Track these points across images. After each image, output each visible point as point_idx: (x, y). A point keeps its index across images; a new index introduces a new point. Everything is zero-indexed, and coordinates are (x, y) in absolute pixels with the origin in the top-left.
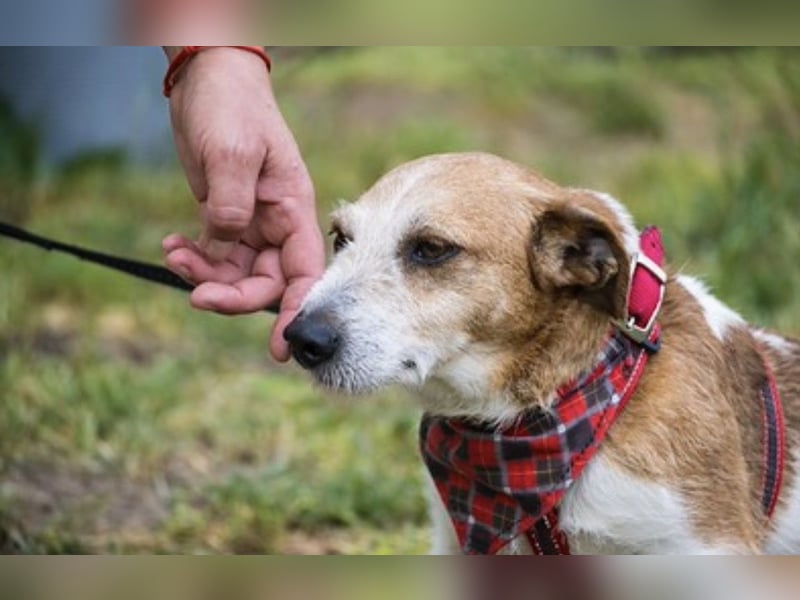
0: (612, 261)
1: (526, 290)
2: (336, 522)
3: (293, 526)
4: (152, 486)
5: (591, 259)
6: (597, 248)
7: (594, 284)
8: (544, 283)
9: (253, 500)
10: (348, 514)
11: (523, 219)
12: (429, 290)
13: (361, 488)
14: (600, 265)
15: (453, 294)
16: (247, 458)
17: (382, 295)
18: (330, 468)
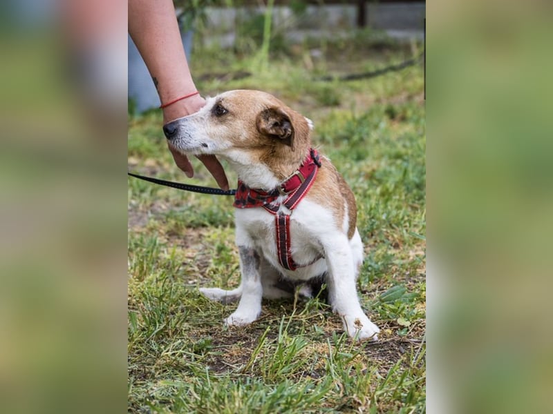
0: (290, 130)
1: (254, 131)
2: (204, 226)
3: (189, 227)
4: (147, 213)
5: (283, 128)
6: (286, 125)
7: (282, 136)
8: (261, 131)
9: (176, 218)
10: (207, 223)
11: (259, 108)
12: (217, 124)
13: (211, 214)
14: (285, 130)
15: (225, 127)
16: (178, 205)
17: (198, 121)
18: (204, 208)
